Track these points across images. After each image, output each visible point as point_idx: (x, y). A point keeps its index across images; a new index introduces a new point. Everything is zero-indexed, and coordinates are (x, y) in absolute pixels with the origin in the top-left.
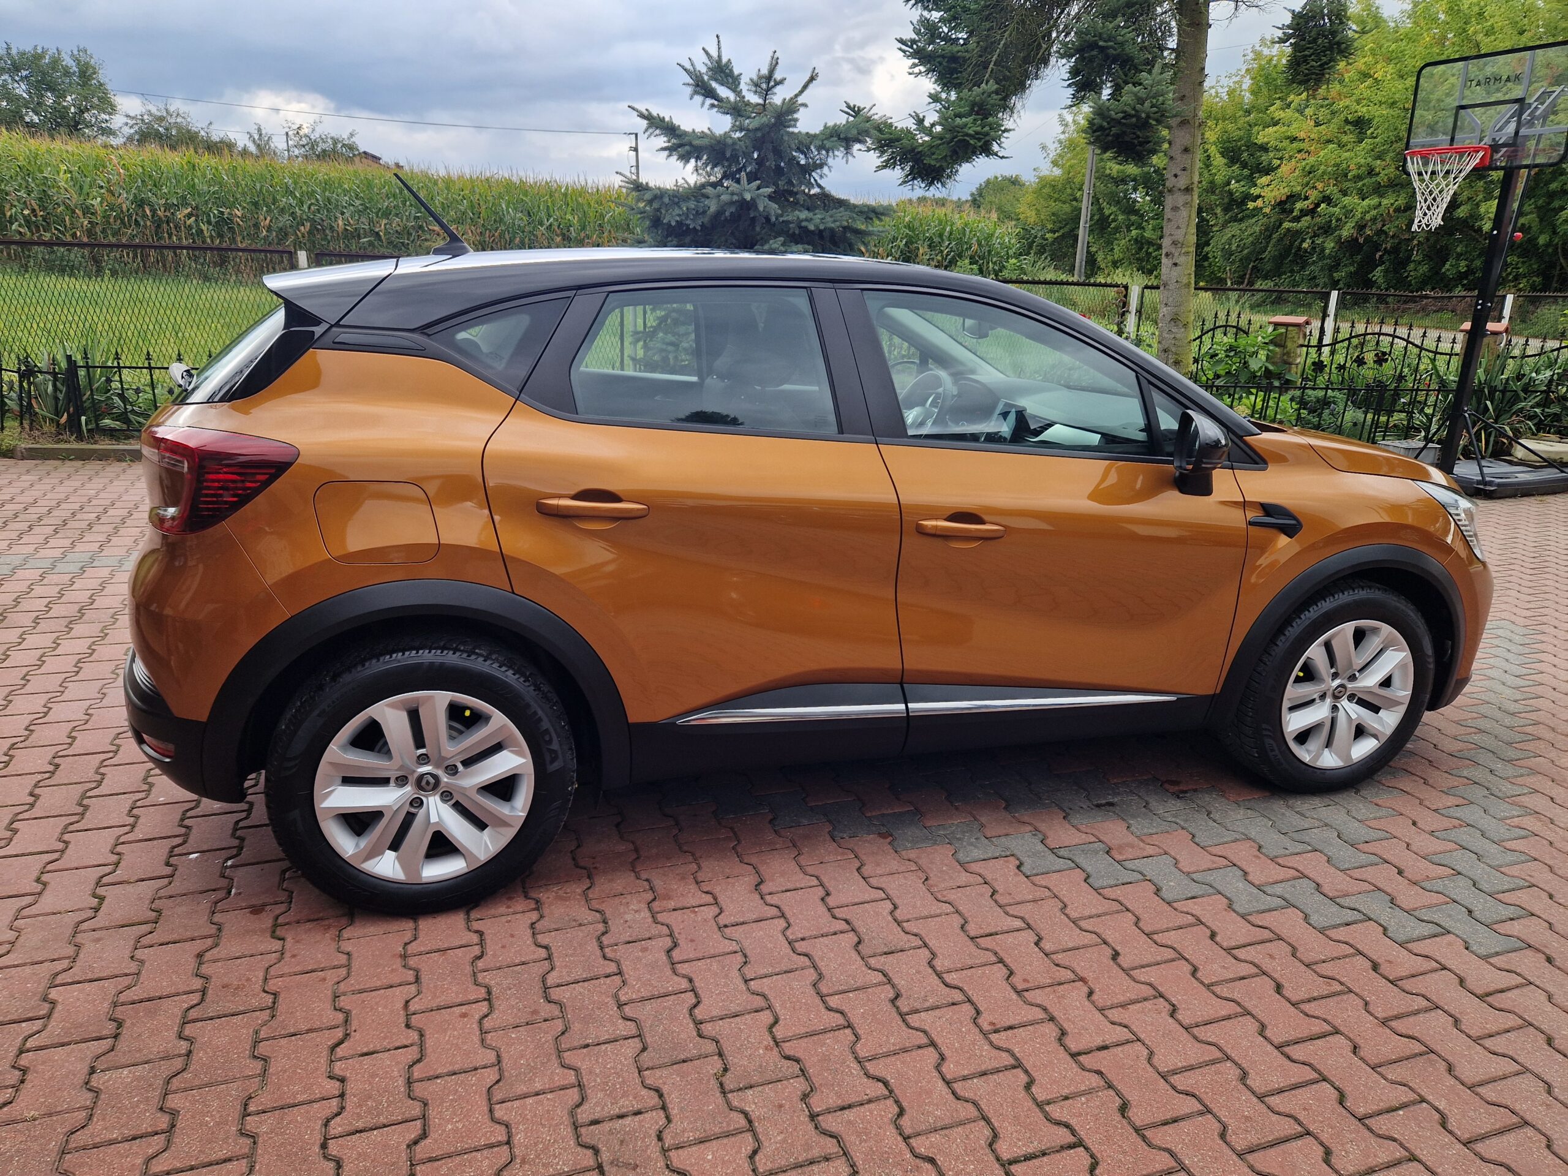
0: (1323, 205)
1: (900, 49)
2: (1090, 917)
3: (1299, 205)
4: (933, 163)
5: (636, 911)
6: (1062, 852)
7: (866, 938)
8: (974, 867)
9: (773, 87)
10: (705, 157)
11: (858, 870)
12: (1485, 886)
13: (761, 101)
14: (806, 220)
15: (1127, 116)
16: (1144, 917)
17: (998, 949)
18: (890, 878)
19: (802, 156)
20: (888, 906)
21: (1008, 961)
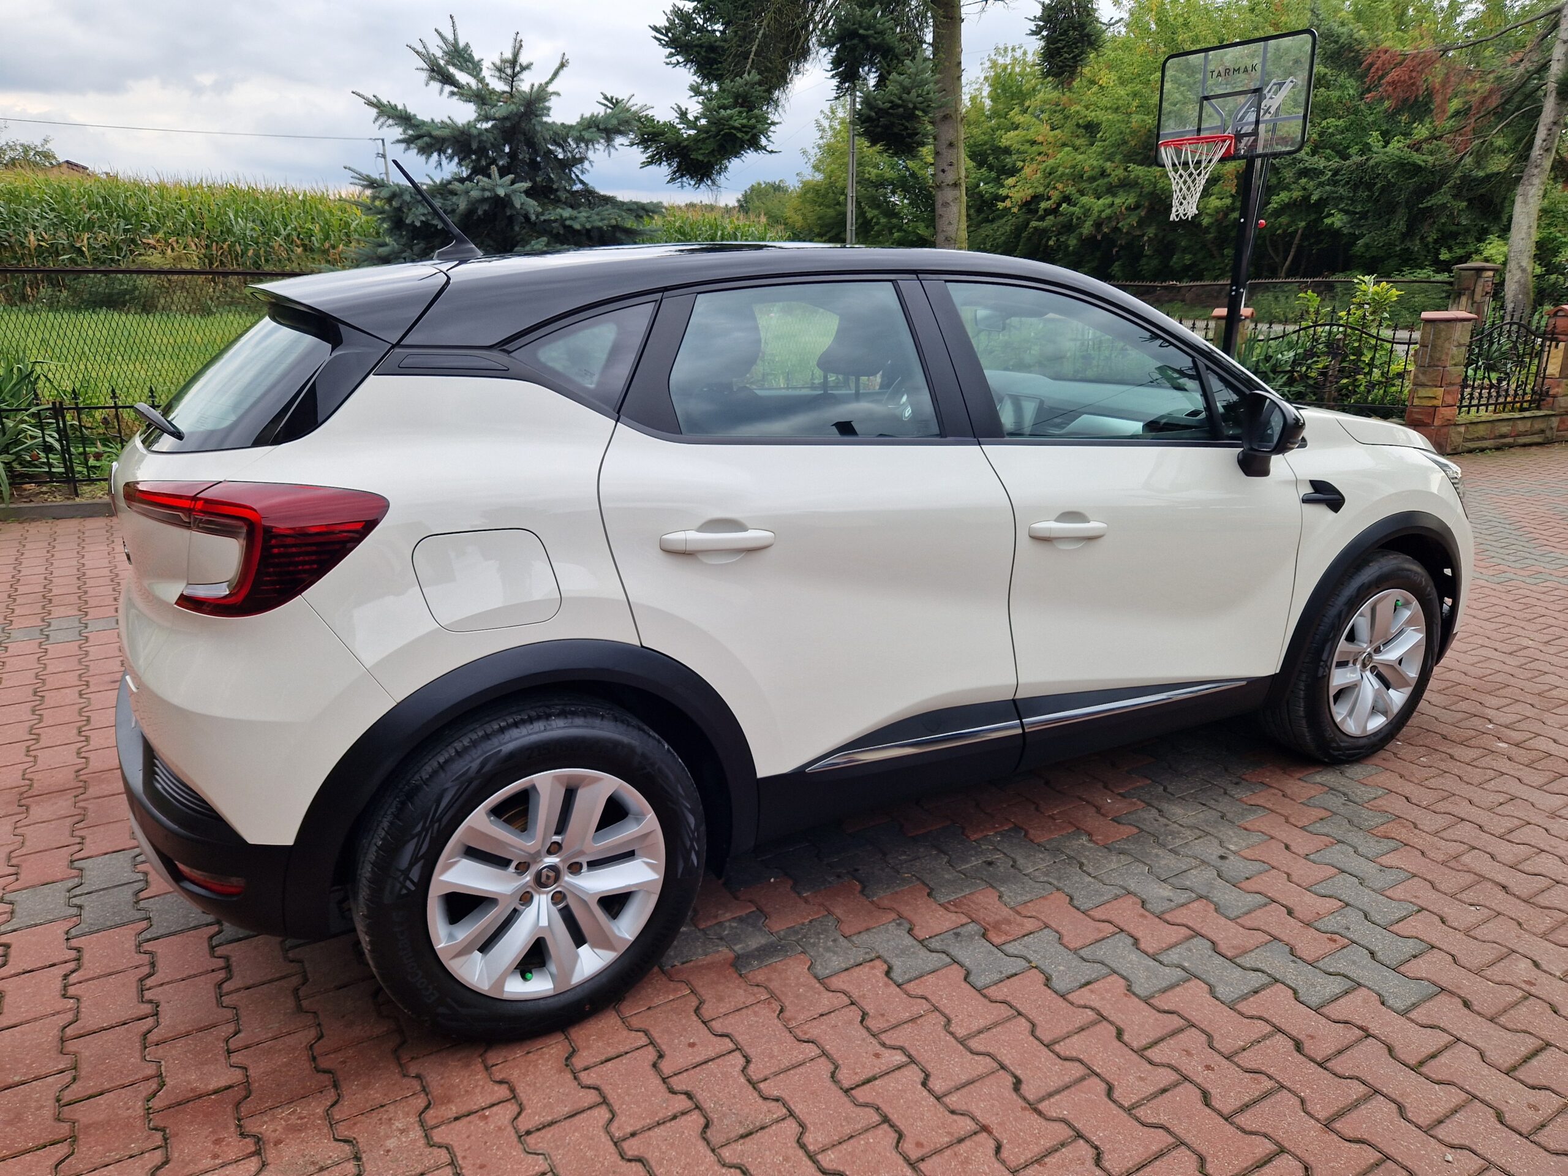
0: (1064, 205)
1: (655, 38)
2: (980, 1032)
3: (1043, 205)
4: (700, 158)
5: (402, 1131)
6: (935, 944)
7: (714, 1116)
8: (836, 982)
9: (519, 73)
10: (450, 151)
11: (697, 1011)
12: (1377, 918)
13: (507, 89)
14: (571, 218)
15: (894, 106)
16: (1039, 1020)
17: (879, 1102)
18: (737, 1016)
19: (560, 150)
20: (738, 1060)
21: (894, 1117)
